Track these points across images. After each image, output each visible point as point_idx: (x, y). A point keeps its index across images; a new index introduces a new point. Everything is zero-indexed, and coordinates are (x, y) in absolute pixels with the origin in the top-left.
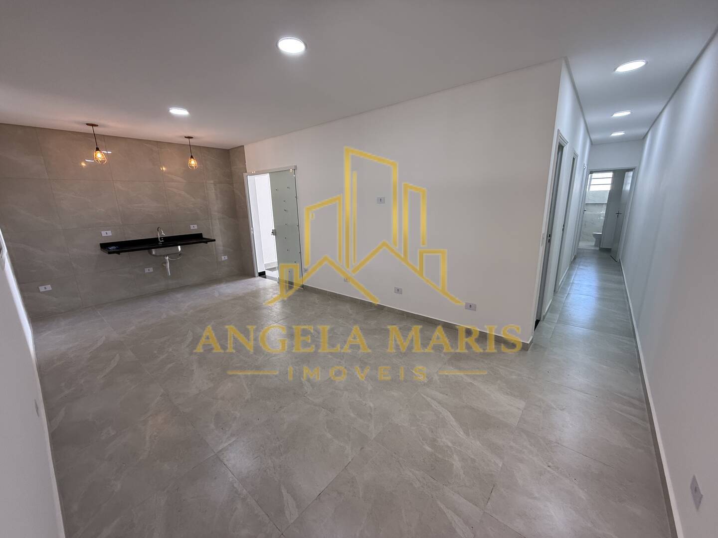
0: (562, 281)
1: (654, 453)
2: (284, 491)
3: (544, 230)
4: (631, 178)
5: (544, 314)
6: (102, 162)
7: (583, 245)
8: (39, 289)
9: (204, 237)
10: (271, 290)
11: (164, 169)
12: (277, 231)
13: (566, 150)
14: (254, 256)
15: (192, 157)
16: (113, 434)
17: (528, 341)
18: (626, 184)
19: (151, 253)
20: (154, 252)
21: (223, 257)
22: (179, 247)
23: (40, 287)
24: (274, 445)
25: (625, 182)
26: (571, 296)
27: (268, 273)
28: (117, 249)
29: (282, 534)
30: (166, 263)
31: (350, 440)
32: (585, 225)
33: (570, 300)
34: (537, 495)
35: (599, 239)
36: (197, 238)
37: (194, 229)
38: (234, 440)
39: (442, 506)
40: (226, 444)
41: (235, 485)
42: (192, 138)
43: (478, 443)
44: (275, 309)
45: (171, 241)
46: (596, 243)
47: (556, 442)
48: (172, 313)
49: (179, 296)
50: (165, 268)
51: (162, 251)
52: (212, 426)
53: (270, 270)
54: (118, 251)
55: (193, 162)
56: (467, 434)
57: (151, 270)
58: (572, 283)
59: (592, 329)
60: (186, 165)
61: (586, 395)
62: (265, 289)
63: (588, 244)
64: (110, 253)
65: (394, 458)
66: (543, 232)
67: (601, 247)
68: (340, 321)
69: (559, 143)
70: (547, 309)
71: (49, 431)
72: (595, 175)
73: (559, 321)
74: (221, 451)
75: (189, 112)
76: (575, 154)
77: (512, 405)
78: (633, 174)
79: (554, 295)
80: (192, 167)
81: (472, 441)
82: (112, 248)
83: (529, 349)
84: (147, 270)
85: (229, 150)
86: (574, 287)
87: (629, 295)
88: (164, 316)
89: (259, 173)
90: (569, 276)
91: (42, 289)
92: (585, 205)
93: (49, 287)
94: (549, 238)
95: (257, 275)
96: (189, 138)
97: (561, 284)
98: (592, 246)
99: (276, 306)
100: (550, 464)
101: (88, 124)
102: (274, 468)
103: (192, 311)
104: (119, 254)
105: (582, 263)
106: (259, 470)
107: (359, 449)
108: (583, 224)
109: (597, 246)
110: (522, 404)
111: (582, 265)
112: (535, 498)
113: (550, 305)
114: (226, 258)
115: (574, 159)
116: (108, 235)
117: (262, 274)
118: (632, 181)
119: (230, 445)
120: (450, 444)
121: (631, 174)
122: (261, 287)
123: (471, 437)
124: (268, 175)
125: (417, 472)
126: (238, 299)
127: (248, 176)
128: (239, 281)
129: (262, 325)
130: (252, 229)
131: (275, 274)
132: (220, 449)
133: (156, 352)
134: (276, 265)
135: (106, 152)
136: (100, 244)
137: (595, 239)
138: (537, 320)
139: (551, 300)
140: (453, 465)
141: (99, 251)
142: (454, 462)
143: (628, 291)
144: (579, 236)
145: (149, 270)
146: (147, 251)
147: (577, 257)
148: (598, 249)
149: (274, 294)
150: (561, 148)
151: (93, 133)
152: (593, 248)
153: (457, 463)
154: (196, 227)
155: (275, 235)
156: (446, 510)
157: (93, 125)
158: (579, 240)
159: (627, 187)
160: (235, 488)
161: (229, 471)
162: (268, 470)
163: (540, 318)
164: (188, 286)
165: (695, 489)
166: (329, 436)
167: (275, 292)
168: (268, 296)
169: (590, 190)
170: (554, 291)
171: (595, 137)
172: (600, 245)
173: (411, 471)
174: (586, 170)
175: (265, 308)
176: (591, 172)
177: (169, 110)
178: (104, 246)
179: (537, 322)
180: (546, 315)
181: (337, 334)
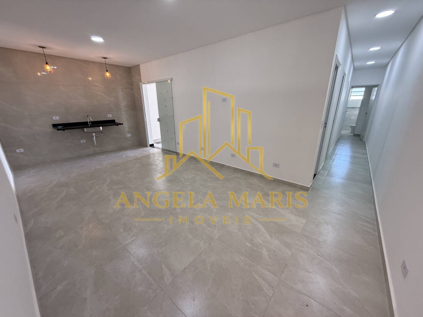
0: (330, 153)
1: (379, 248)
2: (163, 266)
3: (323, 119)
4: (376, 92)
5: (319, 171)
6: (50, 72)
7: (343, 132)
8: (16, 151)
9: (116, 122)
10: (157, 155)
11: (90, 79)
12: (161, 120)
13: (340, 69)
14: (147, 134)
15: (107, 71)
16: (63, 234)
17: (309, 186)
18: (372, 95)
19: (83, 131)
20: (85, 130)
21: (128, 135)
22: (101, 127)
23: (16, 150)
24: (158, 241)
25: (372, 94)
26: (335, 161)
27: (155, 145)
28: (63, 127)
29: (163, 290)
30: (93, 137)
31: (203, 239)
32: (346, 120)
33: (334, 163)
34: (310, 270)
35: (353, 128)
36: (112, 122)
37: (110, 117)
38: (135, 238)
39: (256, 276)
40: (130, 241)
41: (135, 263)
42: (107, 58)
43: (277, 242)
44: (160, 166)
45: (96, 124)
46: (351, 131)
47: (323, 242)
48: (98, 167)
49: (102, 157)
50: (93, 140)
51: (90, 130)
52: (122, 230)
53: (156, 143)
54: (63, 129)
55: (108, 74)
56: (272, 237)
57: (85, 141)
58: (336, 154)
59: (346, 180)
60: (103, 76)
61: (342, 216)
62: (153, 154)
63: (347, 132)
64: (58, 130)
65: (228, 250)
66: (322, 120)
67: (354, 133)
68: (198, 173)
69: (336, 65)
70: (321, 168)
71: (24, 232)
72: (354, 90)
73: (327, 175)
74: (127, 244)
75: (104, 39)
76: (344, 74)
77: (298, 221)
78: (378, 89)
79: (325, 160)
80: (107, 77)
81: (275, 241)
82: (60, 127)
83: (310, 190)
84: (82, 141)
85: (130, 67)
86: (337, 156)
87: (369, 161)
88: (93, 168)
89: (149, 82)
90: (334, 149)
91: (18, 151)
92: (347, 108)
93: (22, 150)
94: (325, 125)
95: (149, 146)
96: (105, 58)
97: (330, 154)
98: (349, 133)
99: (160, 164)
100: (319, 254)
101: (39, 47)
102: (158, 254)
103: (110, 166)
104: (64, 131)
105: (342, 143)
106: (149, 255)
107: (208, 244)
108: (345, 119)
109: (352, 133)
110: (304, 221)
111: (343, 144)
112: (310, 272)
113: (323, 166)
114: (130, 135)
115: (343, 77)
116: (57, 119)
117: (152, 146)
118: (376, 94)
119: (132, 241)
120: (261, 242)
121: (376, 89)
122: (151, 153)
123: (274, 238)
124: (155, 84)
125: (242, 257)
126: (137, 159)
127: (143, 85)
128: (138, 149)
129: (152, 174)
130: (145, 118)
131: (160, 146)
132: (126, 243)
133: (88, 189)
134: (160, 141)
135: (53, 67)
136: (52, 124)
137: (351, 129)
138: (315, 174)
139: (324, 163)
140: (262, 253)
141: (51, 129)
142: (263, 252)
143: (369, 159)
144: (341, 128)
145: (83, 141)
146: (81, 129)
147: (340, 139)
148: (352, 134)
149: (159, 157)
150: (337, 68)
151: (43, 53)
152: (349, 134)
153: (265, 252)
154: (111, 116)
155: (159, 121)
156: (258, 278)
157: (43, 47)
158: (342, 130)
159: (373, 98)
160: (135, 265)
161: (132, 256)
162: (154, 255)
163: (317, 173)
164: (107, 151)
165: (404, 267)
166: (190, 237)
167: (159, 156)
168: (156, 158)
169: (350, 99)
170: (326, 158)
171: (357, 64)
172: (354, 132)
173: (238, 257)
174: (349, 85)
175: (154, 165)
176: (352, 87)
177: (91, 38)
178: (55, 126)
179: (315, 175)
180: (320, 171)
181: (196, 180)
